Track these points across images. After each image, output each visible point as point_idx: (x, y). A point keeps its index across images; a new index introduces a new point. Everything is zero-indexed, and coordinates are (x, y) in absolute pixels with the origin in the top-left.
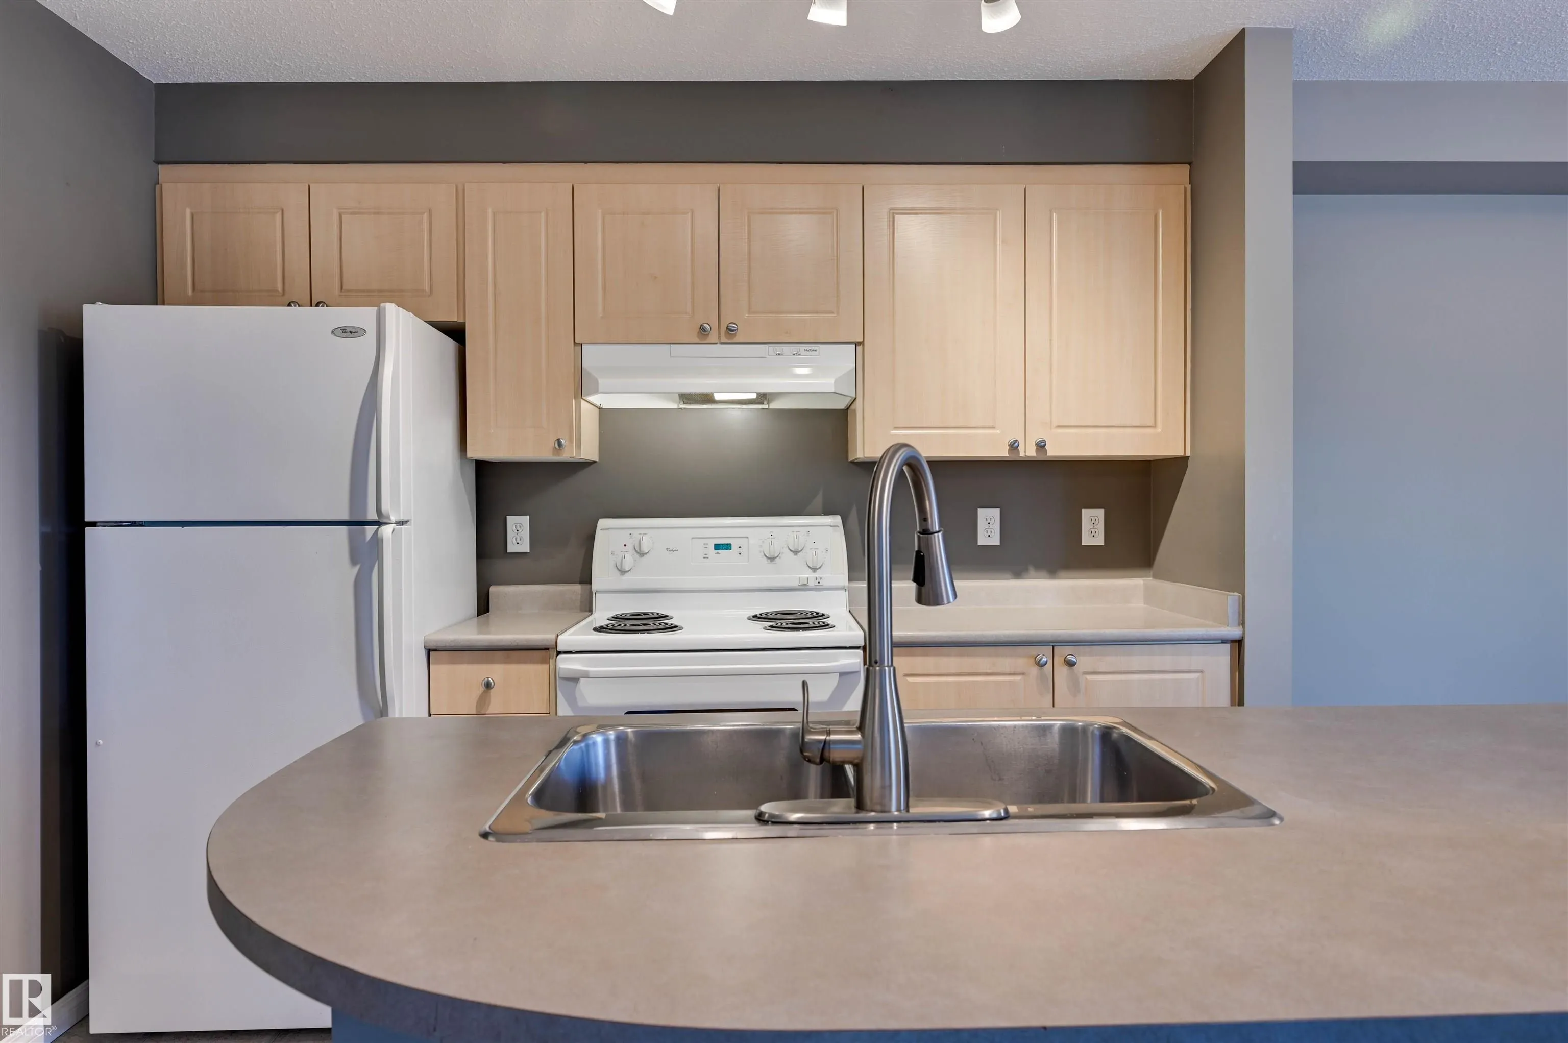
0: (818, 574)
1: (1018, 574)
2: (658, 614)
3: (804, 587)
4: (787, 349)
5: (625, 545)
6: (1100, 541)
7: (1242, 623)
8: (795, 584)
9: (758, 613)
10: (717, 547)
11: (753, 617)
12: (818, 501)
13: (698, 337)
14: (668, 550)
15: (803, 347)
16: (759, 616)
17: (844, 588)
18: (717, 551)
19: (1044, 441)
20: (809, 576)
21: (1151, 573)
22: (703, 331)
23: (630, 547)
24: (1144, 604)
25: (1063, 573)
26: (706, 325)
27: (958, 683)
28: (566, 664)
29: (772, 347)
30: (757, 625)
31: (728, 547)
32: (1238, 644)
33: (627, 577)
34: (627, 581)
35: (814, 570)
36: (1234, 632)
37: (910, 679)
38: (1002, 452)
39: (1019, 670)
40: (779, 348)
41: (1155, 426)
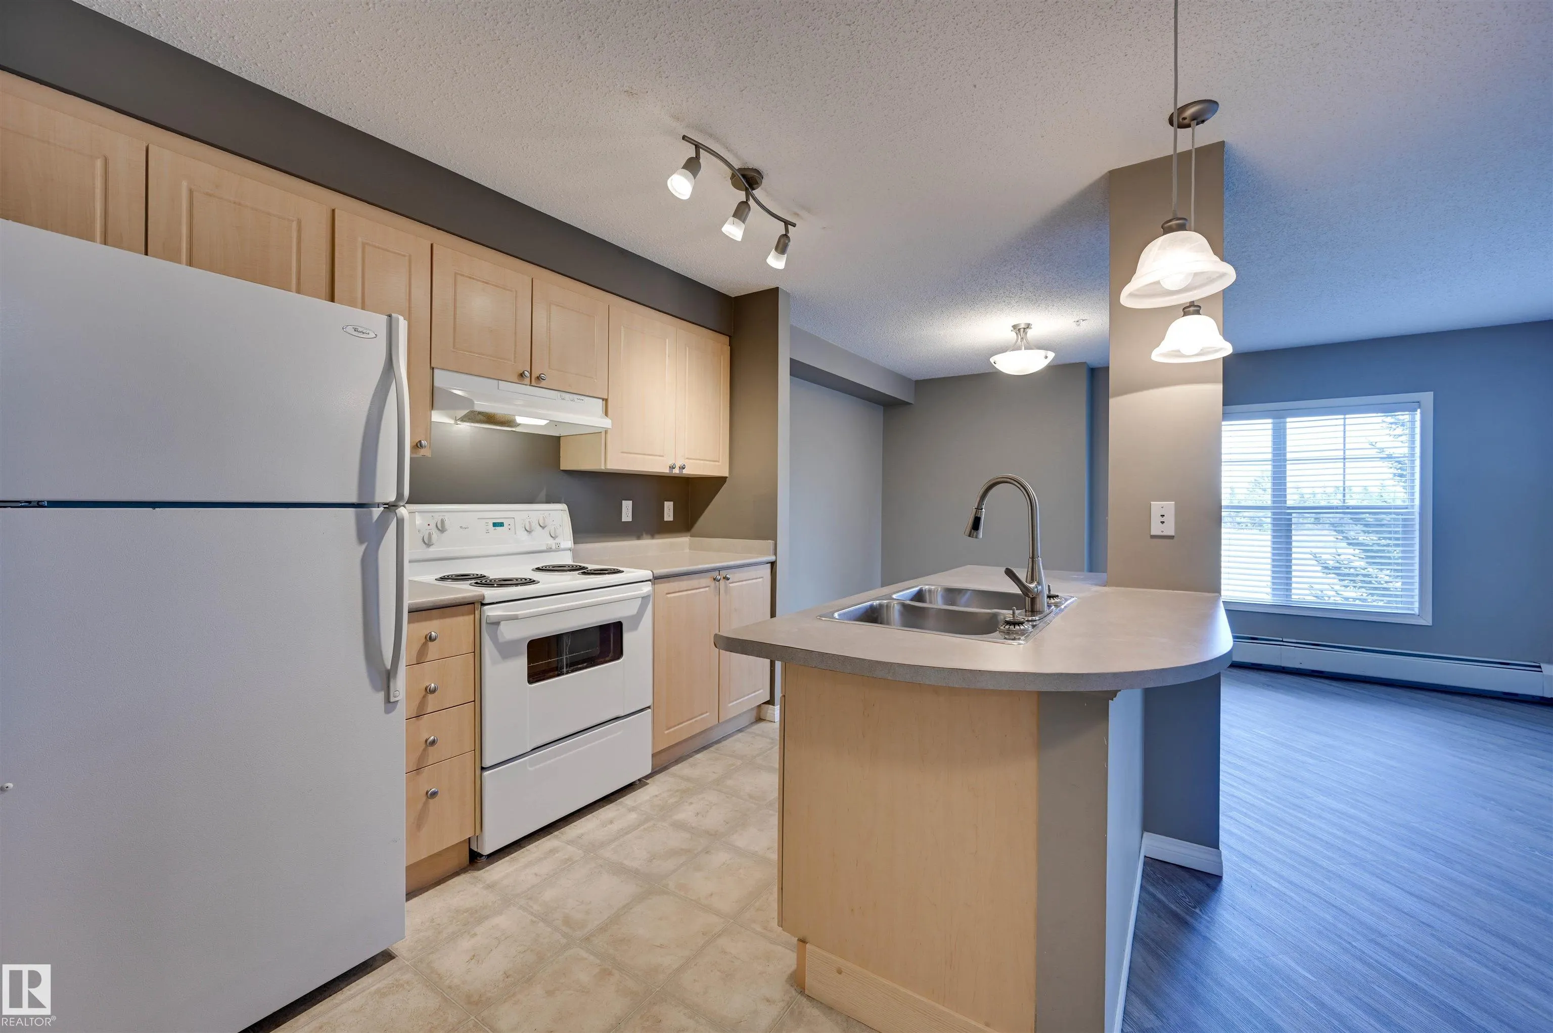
0: (557, 541)
1: (639, 537)
2: (477, 575)
3: (549, 550)
4: (567, 396)
5: (429, 525)
6: (671, 519)
7: (775, 554)
8: (544, 548)
9: (540, 566)
10: (495, 525)
11: (536, 569)
12: (543, 495)
13: (517, 380)
14: (461, 527)
15: (576, 397)
16: (541, 568)
17: (570, 550)
18: (495, 528)
19: (684, 465)
20: (551, 543)
21: (689, 534)
22: (522, 375)
23: (433, 526)
24: (690, 549)
25: (657, 536)
26: (526, 372)
27: (688, 595)
28: (491, 612)
29: (559, 394)
30: (547, 576)
31: (501, 524)
32: (773, 564)
33: (431, 549)
34: (433, 552)
35: (554, 538)
36: (772, 558)
37: (669, 596)
38: (665, 470)
39: (707, 585)
40: (564, 395)
41: (719, 462)
